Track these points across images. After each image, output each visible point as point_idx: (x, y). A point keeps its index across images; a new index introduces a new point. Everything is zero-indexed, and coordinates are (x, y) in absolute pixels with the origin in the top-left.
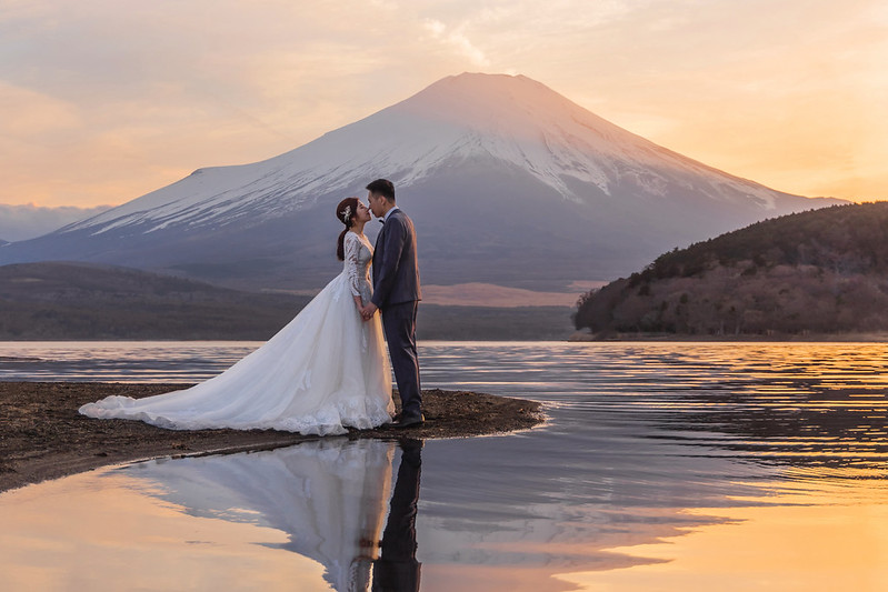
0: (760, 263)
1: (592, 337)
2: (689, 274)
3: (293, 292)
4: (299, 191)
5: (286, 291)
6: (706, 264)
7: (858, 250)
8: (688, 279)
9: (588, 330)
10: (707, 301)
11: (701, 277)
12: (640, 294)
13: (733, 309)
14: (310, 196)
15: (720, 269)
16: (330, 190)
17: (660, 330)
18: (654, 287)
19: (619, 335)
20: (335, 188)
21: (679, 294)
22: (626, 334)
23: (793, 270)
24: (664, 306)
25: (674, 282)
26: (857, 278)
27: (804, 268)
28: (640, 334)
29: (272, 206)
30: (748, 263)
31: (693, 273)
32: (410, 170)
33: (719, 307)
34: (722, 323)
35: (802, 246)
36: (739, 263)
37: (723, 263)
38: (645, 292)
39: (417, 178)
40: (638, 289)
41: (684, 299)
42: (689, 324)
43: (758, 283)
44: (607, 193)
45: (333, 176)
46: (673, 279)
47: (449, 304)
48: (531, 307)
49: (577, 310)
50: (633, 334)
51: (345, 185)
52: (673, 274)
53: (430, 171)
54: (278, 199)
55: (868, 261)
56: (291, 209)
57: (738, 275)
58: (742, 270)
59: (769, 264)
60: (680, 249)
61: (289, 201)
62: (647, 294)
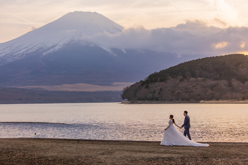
0: (185, 77)
1: (129, 102)
2: (161, 81)
3: (18, 87)
4: (19, 52)
5: (15, 87)
6: (167, 77)
7: (215, 72)
8: (162, 83)
9: (126, 100)
10: (169, 90)
11: (165, 82)
12: (145, 88)
13: (179, 93)
14: (22, 54)
15: (172, 79)
16: (30, 52)
17: (153, 100)
18: (150, 85)
19: (139, 101)
20: (31, 51)
21: (159, 88)
22: (142, 101)
23: (196, 79)
24: (154, 92)
25: (157, 84)
26: (216, 82)
27: (199, 79)
28: (147, 101)
29: (9, 58)
30: (181, 77)
31: (163, 81)
32: (57, 45)
33: (174, 92)
34: (174, 97)
35: (197, 71)
36: (178, 77)
37: (173, 77)
38: (147, 87)
39: (60, 47)
40: (145, 86)
41: (161, 90)
42: (163, 98)
43: (185, 84)
44: (125, 52)
45: (30, 47)
46: (156, 83)
47: (72, 91)
48: (100, 91)
49: (122, 93)
50: (144, 101)
51: (35, 50)
52: (156, 81)
53: (64, 45)
54: (11, 55)
55: (218, 76)
56: (16, 58)
57: (178, 81)
58: (179, 80)
59: (188, 77)
60: (156, 72)
61: (15, 56)
62: (148, 88)
